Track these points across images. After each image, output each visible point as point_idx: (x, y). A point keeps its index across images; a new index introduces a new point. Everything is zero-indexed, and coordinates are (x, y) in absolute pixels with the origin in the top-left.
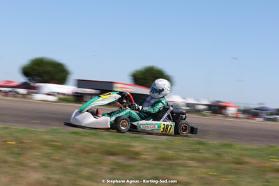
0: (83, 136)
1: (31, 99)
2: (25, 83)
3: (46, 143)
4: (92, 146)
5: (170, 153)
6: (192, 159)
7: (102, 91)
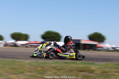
0: (69, 64)
4: (74, 68)
5: (107, 70)
7: (76, 44)
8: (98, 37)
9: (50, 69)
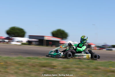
0: (32, 59)
1: (10, 44)
2: (8, 37)
3: (17, 63)
4: (36, 63)
5: (68, 65)
6: (77, 68)
7: (39, 40)
8: (61, 34)
9: (13, 64)
